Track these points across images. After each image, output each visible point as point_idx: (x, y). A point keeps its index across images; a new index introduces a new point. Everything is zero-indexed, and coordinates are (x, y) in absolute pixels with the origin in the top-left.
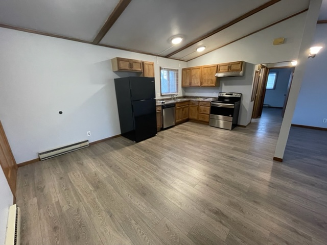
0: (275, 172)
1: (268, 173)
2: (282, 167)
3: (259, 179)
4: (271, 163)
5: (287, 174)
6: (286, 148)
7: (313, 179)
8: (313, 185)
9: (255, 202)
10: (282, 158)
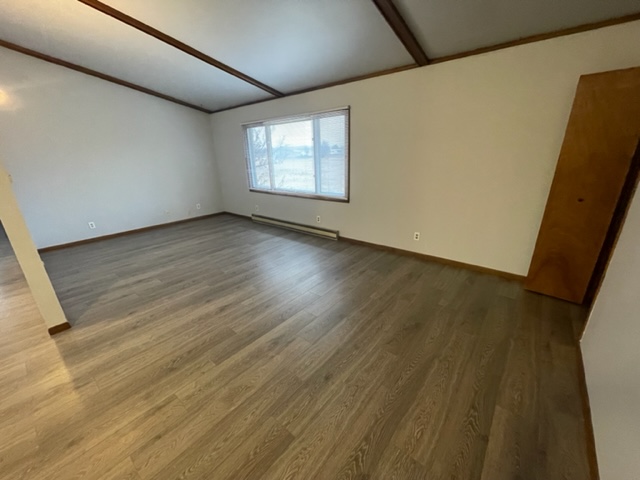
0: (71, 355)
1: (57, 368)
2: (77, 336)
3: (48, 397)
4: (52, 344)
5: (93, 340)
6: (60, 300)
7: (130, 320)
8: (134, 328)
9: (72, 444)
10: (64, 320)
